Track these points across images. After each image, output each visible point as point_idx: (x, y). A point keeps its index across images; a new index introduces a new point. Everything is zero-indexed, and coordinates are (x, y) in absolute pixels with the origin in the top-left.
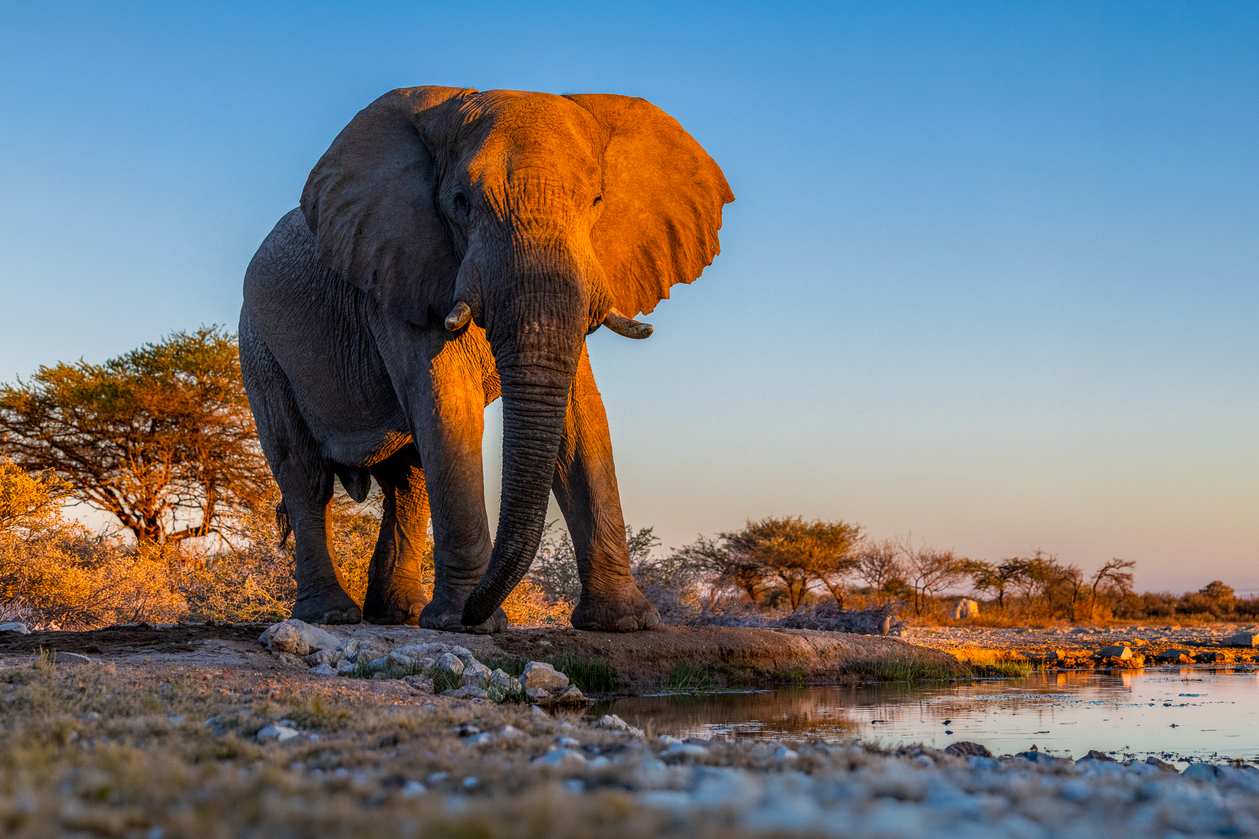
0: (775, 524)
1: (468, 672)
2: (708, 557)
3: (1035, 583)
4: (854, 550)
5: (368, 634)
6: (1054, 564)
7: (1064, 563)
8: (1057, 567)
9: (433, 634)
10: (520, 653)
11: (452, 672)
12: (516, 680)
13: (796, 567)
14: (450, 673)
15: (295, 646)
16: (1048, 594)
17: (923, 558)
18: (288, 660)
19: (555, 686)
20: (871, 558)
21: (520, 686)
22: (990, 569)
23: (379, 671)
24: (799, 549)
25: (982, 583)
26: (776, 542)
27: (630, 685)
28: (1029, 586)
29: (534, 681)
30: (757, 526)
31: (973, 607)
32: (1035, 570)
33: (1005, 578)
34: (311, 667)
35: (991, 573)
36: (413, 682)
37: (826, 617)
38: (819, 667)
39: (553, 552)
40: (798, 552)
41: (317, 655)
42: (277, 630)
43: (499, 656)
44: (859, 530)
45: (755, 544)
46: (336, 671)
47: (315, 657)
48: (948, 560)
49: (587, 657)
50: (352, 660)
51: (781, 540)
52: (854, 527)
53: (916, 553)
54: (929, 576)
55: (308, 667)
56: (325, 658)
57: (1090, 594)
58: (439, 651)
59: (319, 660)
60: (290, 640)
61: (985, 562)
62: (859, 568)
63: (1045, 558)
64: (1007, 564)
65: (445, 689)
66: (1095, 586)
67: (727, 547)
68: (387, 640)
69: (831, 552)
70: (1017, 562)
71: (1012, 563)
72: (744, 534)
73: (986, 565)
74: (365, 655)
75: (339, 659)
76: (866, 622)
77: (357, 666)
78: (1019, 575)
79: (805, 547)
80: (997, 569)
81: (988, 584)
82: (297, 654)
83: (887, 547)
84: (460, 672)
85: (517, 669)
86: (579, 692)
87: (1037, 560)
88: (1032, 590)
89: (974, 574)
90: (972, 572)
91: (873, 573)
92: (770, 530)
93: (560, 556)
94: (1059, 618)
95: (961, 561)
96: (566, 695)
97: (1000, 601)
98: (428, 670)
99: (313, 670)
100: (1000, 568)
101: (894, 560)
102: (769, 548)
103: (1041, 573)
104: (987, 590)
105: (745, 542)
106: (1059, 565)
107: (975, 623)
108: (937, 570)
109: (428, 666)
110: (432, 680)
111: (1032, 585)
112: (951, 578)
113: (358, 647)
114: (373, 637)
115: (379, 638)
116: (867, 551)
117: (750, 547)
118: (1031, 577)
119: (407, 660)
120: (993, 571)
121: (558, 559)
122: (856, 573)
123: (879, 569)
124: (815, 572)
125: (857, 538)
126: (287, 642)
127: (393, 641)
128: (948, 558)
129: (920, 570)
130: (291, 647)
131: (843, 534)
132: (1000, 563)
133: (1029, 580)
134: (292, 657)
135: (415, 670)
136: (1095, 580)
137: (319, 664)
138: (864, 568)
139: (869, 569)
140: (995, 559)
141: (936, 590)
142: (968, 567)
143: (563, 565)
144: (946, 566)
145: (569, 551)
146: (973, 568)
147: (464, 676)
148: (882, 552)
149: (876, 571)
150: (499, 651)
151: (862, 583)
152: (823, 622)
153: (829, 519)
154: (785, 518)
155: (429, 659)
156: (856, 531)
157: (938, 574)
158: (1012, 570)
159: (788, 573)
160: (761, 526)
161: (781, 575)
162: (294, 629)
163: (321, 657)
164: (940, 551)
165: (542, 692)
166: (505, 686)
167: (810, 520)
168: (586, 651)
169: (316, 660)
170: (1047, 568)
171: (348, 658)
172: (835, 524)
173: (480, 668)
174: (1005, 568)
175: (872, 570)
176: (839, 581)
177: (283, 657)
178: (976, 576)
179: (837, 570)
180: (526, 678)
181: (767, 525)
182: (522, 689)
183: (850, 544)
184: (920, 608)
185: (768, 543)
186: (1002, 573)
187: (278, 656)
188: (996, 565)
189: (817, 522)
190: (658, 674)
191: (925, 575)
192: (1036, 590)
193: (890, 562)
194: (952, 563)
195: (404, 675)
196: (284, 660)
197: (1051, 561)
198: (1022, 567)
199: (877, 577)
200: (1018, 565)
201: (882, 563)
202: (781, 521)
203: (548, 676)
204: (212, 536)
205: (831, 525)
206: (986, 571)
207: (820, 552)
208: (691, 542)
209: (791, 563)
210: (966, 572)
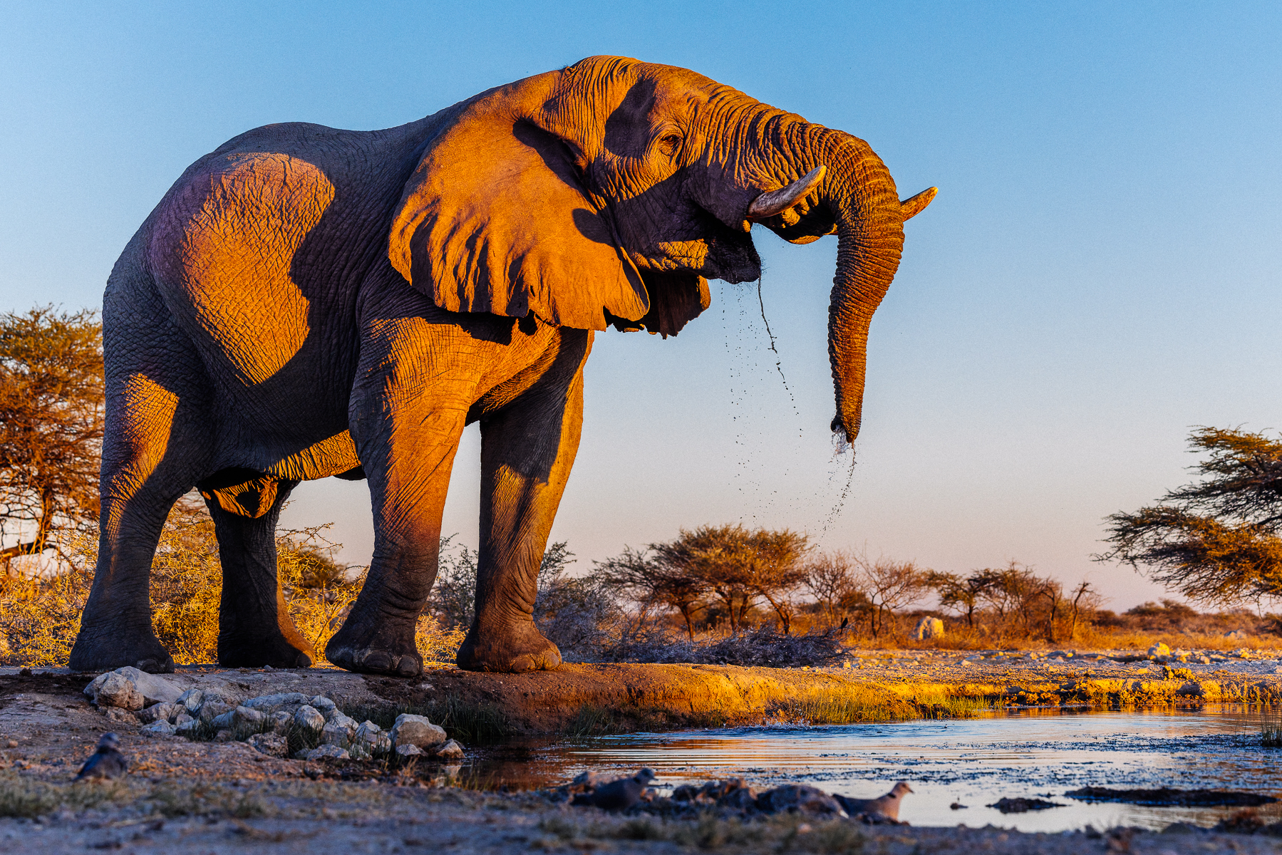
0: (712, 532)
1: (328, 728)
2: (636, 571)
3: (1009, 597)
4: (802, 563)
5: (219, 680)
6: (1031, 576)
7: (1041, 573)
8: (1033, 579)
9: (295, 678)
10: (398, 699)
11: (310, 727)
12: (387, 734)
13: (736, 582)
14: (308, 729)
15: (126, 699)
16: (1024, 610)
17: (880, 571)
18: (118, 717)
19: (430, 740)
20: (821, 571)
21: (389, 742)
22: (958, 582)
23: (224, 728)
24: (739, 561)
25: (949, 598)
26: (713, 553)
27: (523, 735)
28: (1002, 601)
29: (406, 736)
30: (692, 535)
31: (938, 625)
32: (1008, 582)
33: (975, 592)
34: (145, 724)
35: (959, 586)
36: (263, 740)
37: (762, 644)
38: (741, 709)
39: (452, 571)
40: (738, 564)
41: (153, 709)
42: (105, 680)
43: (373, 702)
44: (808, 539)
45: (690, 556)
46: (175, 728)
47: (150, 711)
48: (909, 573)
49: (476, 702)
50: (194, 714)
51: (719, 551)
52: (802, 536)
53: (872, 565)
54: (888, 591)
55: (141, 724)
56: (162, 713)
57: (1071, 609)
58: (298, 702)
59: (155, 716)
60: (120, 693)
61: (952, 574)
62: (808, 582)
63: (1020, 569)
64: (977, 576)
65: (301, 748)
66: (1076, 601)
67: (657, 559)
68: (241, 686)
69: (776, 564)
70: (988, 573)
71: (983, 575)
72: (677, 544)
73: (952, 577)
74: (209, 708)
75: (178, 713)
76: (808, 650)
77: (198, 722)
78: (991, 588)
79: (746, 559)
80: (966, 582)
81: (956, 599)
82: (129, 709)
83: (841, 559)
84: (320, 728)
85: (387, 721)
86: (458, 749)
87: (1011, 571)
88: (1006, 605)
89: (940, 588)
90: (937, 585)
91: (824, 587)
92: (705, 540)
93: (460, 576)
94: (1035, 638)
95: (924, 574)
96: (442, 751)
97: (969, 619)
98: (281, 726)
99: (147, 728)
100: (969, 580)
101: (847, 573)
102: (705, 560)
103: (1015, 586)
104: (955, 606)
105: (677, 554)
106: (1036, 576)
107: (939, 645)
108: (895, 584)
109: (282, 722)
110: (285, 738)
111: (1005, 599)
112: (912, 594)
113: (203, 699)
114: (225, 683)
115: (232, 684)
116: (817, 564)
117: (683, 561)
118: (1005, 591)
119: (257, 715)
120: (961, 584)
121: (457, 579)
122: (804, 587)
123: (830, 583)
124: (757, 588)
125: (805, 548)
126: (116, 695)
127: (248, 687)
128: (909, 571)
129: (877, 584)
130: (122, 701)
131: (790, 543)
132: (969, 576)
133: (1002, 594)
134: (122, 712)
135: (266, 727)
136: (1077, 594)
137: (155, 719)
138: (814, 582)
139: (819, 584)
140: (964, 571)
141: (895, 607)
142: (933, 579)
143: (463, 586)
144: (905, 579)
145: (469, 569)
146: (938, 581)
147: (323, 732)
148: (834, 565)
149: (828, 585)
150: (374, 697)
151: (811, 600)
152: (759, 650)
153: (773, 526)
154: (724, 526)
155: (284, 713)
156: (804, 540)
157: (897, 588)
158: (983, 583)
159: (726, 589)
160: (696, 535)
161: (719, 591)
162: (125, 679)
163: (158, 712)
164: (900, 564)
165: (414, 750)
166: (371, 743)
167: (751, 528)
168: (475, 696)
169: (151, 715)
170: (1022, 580)
171: (189, 712)
172: (780, 532)
173: (344, 721)
174: (975, 580)
175: (822, 584)
176: (785, 598)
177: (111, 713)
178: (942, 590)
179: (783, 585)
180: (397, 733)
181: (703, 534)
182: (392, 745)
183: (798, 555)
184: (877, 627)
185: (704, 555)
186: (972, 586)
187: (106, 712)
188: (965, 577)
189: (760, 530)
190: (557, 720)
191: (882, 590)
192: (1009, 604)
193: (842, 575)
194: (913, 577)
195: (253, 733)
196: (113, 716)
197: (1026, 573)
198: (994, 579)
199: (829, 592)
200: (990, 577)
201: (835, 576)
202: (718, 529)
203: (422, 731)
205: (776, 533)
206: (953, 584)
207: (763, 565)
208: (617, 554)
209: (731, 577)
210: (930, 585)
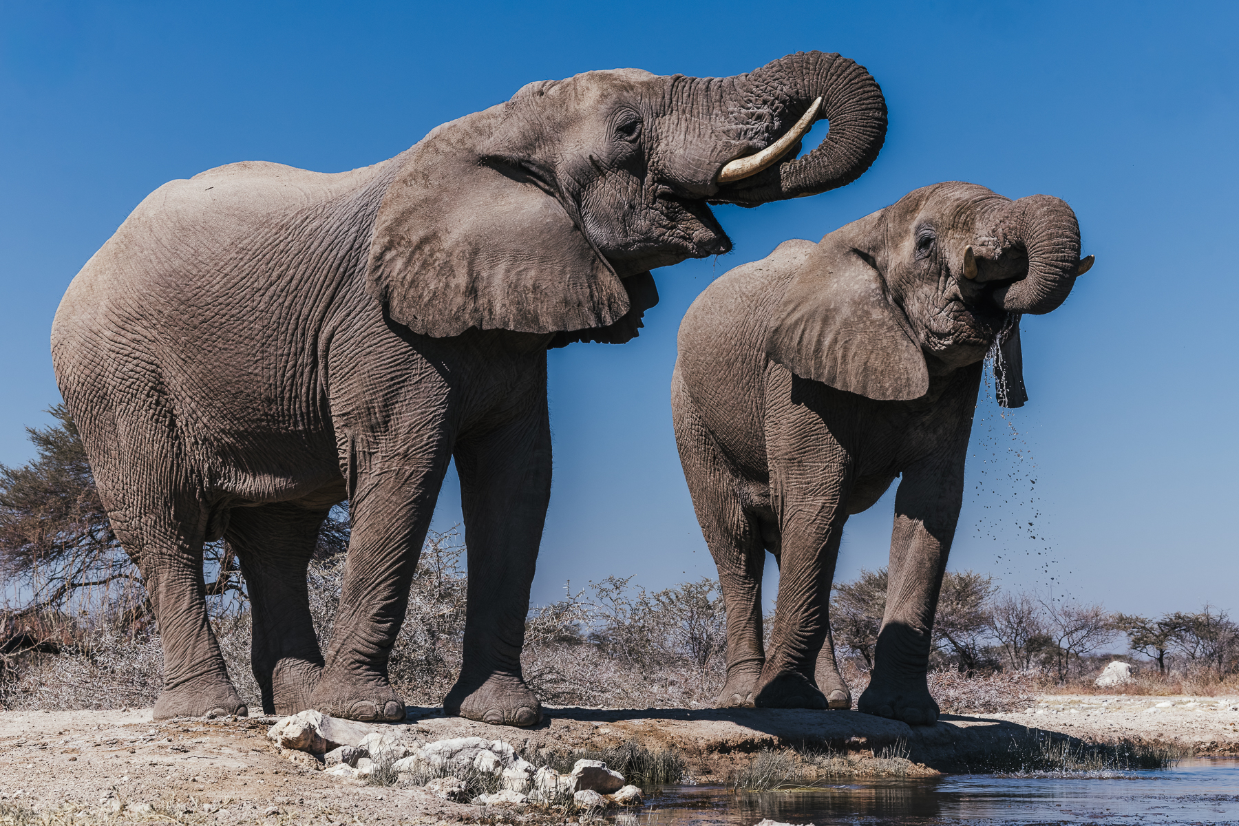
3: (1201, 642)
4: (986, 606)
6: (1225, 620)
8: (1228, 623)
16: (1217, 656)
17: (1068, 615)
20: (1006, 614)
22: (1148, 626)
25: (1139, 643)
28: (1195, 645)
30: (873, 576)
32: (1201, 627)
33: (1166, 636)
35: (1150, 630)
44: (992, 581)
45: (869, 596)
48: (1097, 616)
52: (986, 578)
53: (1058, 607)
54: (1074, 635)
61: (1142, 617)
62: (992, 625)
63: (1214, 613)
64: (1168, 620)
69: (959, 607)
70: (1179, 617)
71: (1173, 618)
72: (858, 586)
73: (1142, 621)
78: (1183, 633)
80: (1156, 626)
81: (1146, 643)
83: (1026, 602)
87: (1204, 615)
88: (1198, 650)
89: (1129, 631)
90: (1126, 629)
91: (1009, 631)
95: (1112, 617)
97: (1160, 664)
100: (1159, 624)
101: (1033, 616)
103: (1207, 631)
104: (1145, 651)
105: (857, 595)
106: (1230, 621)
107: (1126, 690)
108: (1082, 628)
111: (1198, 643)
112: (1101, 638)
116: (1002, 606)
117: (865, 602)
118: (1197, 636)
120: (1152, 628)
122: (988, 632)
123: (1016, 626)
124: (940, 631)
125: (990, 590)
128: (1095, 614)
129: (1064, 628)
131: (973, 586)
132: (1159, 620)
133: (1194, 639)
138: (998, 625)
139: (1003, 627)
141: (1082, 651)
142: (1123, 623)
144: (1093, 623)
146: (1127, 625)
148: (1019, 608)
149: (1012, 628)
151: (996, 643)
156: (988, 583)
157: (1085, 632)
158: (1174, 627)
160: (877, 575)
164: (1088, 606)
170: (1217, 625)
172: (963, 574)
174: (1166, 624)
175: (1007, 628)
176: (969, 641)
178: (1131, 634)
179: (967, 628)
183: (981, 598)
186: (1162, 631)
188: (1154, 621)
191: (1069, 635)
192: (1201, 649)
193: (1028, 618)
194: (1101, 620)
197: (1221, 617)
198: (1185, 623)
199: (1014, 636)
200: (1180, 621)
201: (1021, 621)
204: (230, 593)
205: (958, 575)
206: (1144, 628)
207: (945, 607)
210: (1119, 629)
